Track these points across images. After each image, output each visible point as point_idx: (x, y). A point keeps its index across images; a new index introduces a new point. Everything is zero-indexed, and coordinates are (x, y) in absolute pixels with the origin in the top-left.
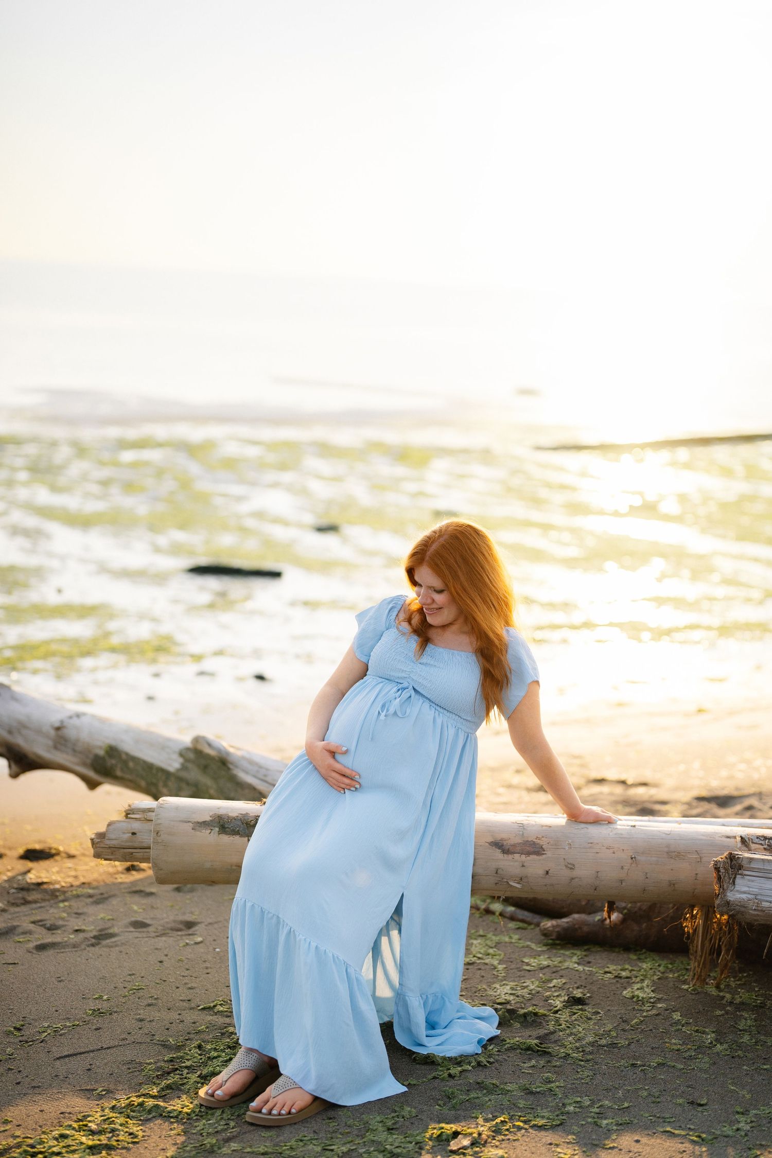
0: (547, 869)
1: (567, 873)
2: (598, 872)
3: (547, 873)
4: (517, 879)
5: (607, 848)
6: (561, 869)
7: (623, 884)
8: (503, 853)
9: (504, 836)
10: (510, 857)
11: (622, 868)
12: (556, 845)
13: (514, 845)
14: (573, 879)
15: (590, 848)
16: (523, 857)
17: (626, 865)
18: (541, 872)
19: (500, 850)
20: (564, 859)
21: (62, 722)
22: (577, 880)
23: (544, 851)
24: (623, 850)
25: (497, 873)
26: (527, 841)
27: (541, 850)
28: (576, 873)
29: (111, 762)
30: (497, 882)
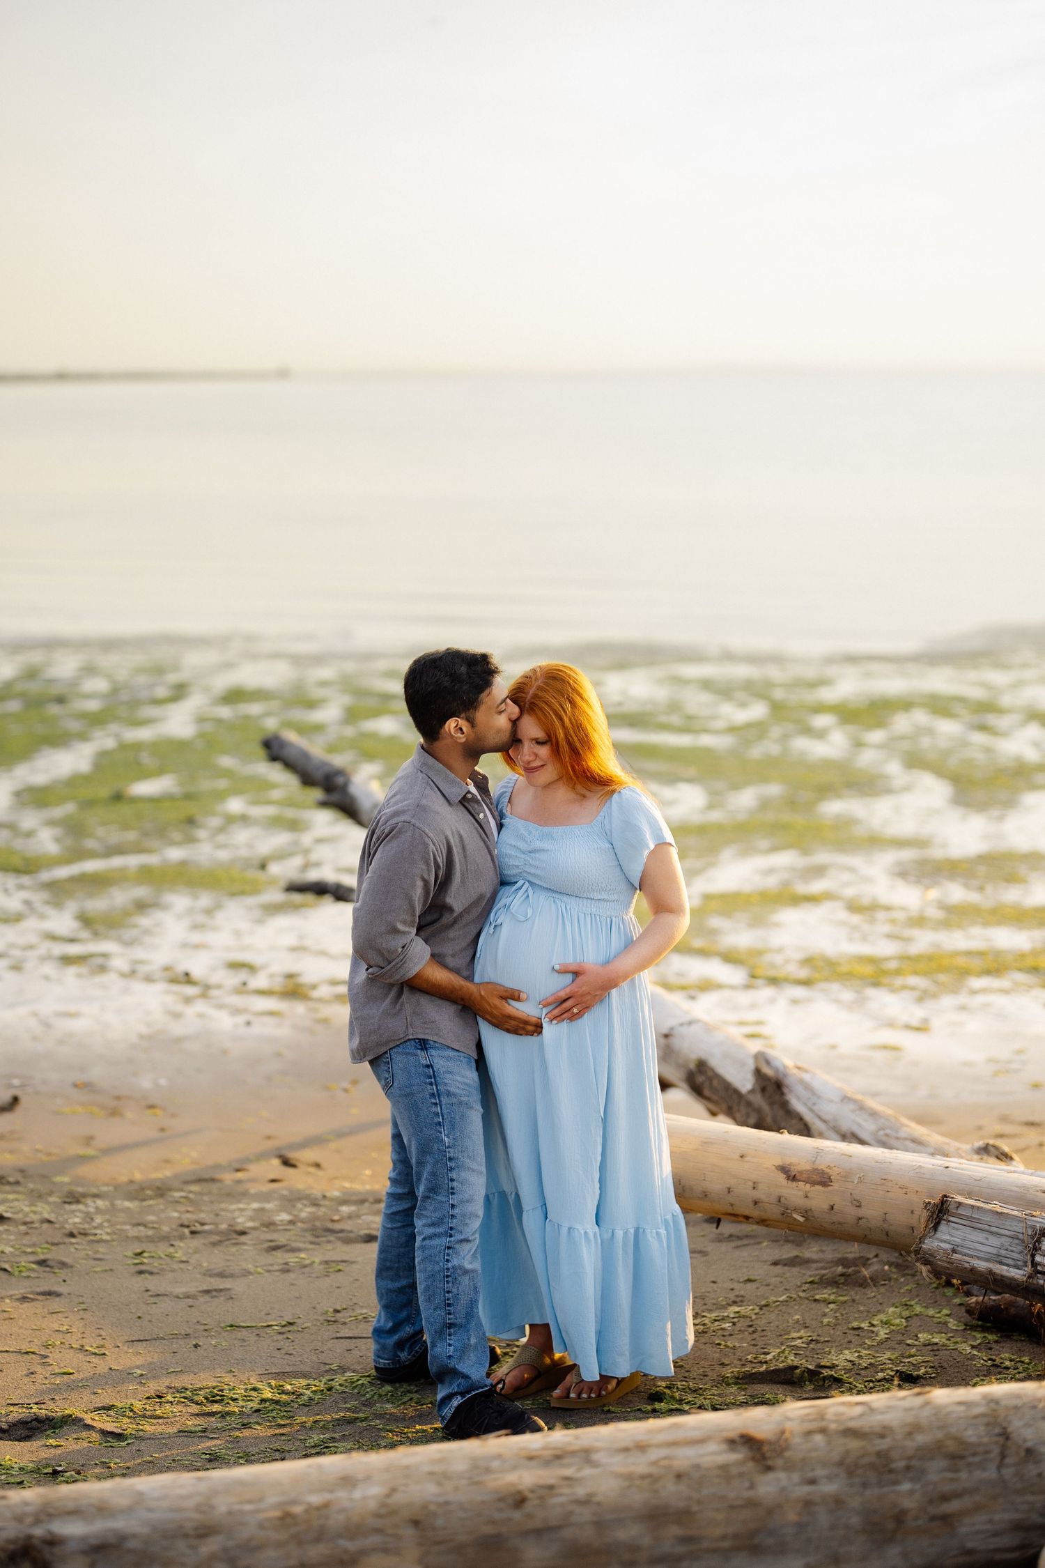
0: (832, 1204)
1: (852, 1212)
2: (886, 1214)
3: (832, 1208)
4: (803, 1212)
5: (900, 1187)
6: (846, 1205)
7: (915, 1231)
8: (788, 1179)
9: (793, 1160)
10: (794, 1184)
11: (912, 1212)
12: (845, 1177)
13: (801, 1172)
14: (860, 1219)
15: (882, 1185)
16: (808, 1185)
17: (917, 1209)
18: (826, 1206)
19: (785, 1176)
20: (851, 1194)
21: (672, 1029)
22: (863, 1220)
23: (831, 1182)
24: (917, 1191)
25: (780, 1201)
26: (816, 1169)
27: (828, 1180)
28: (866, 1212)
29: (700, 1079)
30: (782, 1212)
